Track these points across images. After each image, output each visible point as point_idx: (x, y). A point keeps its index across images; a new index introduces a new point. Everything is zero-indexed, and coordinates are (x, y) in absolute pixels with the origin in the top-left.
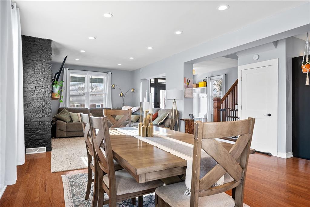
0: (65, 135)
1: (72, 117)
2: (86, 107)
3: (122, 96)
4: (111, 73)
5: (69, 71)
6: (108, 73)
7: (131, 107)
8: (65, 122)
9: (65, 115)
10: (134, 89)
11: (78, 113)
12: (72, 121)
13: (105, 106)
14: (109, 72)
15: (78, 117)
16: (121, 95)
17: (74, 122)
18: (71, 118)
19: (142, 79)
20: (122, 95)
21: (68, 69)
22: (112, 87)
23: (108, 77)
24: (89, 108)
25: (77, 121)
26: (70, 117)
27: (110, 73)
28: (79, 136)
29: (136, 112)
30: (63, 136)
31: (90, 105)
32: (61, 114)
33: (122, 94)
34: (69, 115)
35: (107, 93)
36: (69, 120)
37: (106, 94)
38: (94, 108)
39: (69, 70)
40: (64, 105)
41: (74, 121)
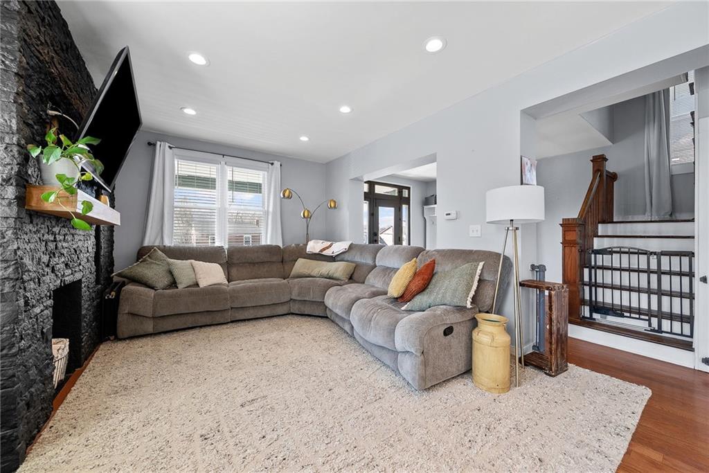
0: (149, 326)
1: (176, 273)
2: (217, 244)
3: (308, 217)
4: (279, 163)
5: (171, 151)
6: (272, 164)
7: (329, 243)
8: (152, 288)
9: (155, 266)
10: (335, 202)
11: (193, 261)
12: (174, 284)
13: (266, 241)
14: (275, 162)
15: (192, 272)
16: (306, 215)
17: (180, 287)
18: (173, 275)
19: (352, 178)
20: (308, 215)
21: (167, 145)
22: (284, 195)
23: (272, 173)
24: (226, 247)
25: (191, 283)
26: (171, 273)
27: (277, 164)
28: (195, 325)
29: (343, 256)
30: (142, 333)
31: (229, 239)
32: (142, 264)
33: (308, 211)
34: (166, 268)
35: (271, 209)
36: (166, 280)
37: (268, 211)
38: (240, 245)
39: (170, 148)
40: (155, 239)
41: (181, 283)
